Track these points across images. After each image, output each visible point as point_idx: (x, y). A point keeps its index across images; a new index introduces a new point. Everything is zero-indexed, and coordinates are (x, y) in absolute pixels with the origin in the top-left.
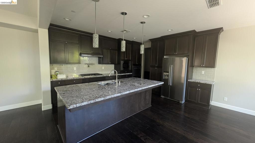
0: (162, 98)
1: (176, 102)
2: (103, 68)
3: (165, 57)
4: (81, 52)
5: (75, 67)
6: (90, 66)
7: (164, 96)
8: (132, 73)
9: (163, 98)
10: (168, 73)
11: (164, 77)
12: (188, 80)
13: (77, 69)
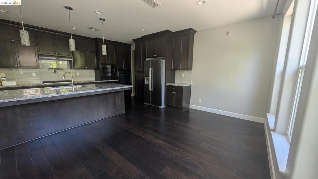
0: (145, 105)
1: (156, 108)
2: (78, 74)
3: (147, 60)
4: (39, 54)
5: (34, 72)
6: (56, 71)
7: (147, 103)
8: (117, 80)
9: (147, 105)
10: (148, 78)
11: (146, 82)
12: (166, 84)
13: (37, 75)
